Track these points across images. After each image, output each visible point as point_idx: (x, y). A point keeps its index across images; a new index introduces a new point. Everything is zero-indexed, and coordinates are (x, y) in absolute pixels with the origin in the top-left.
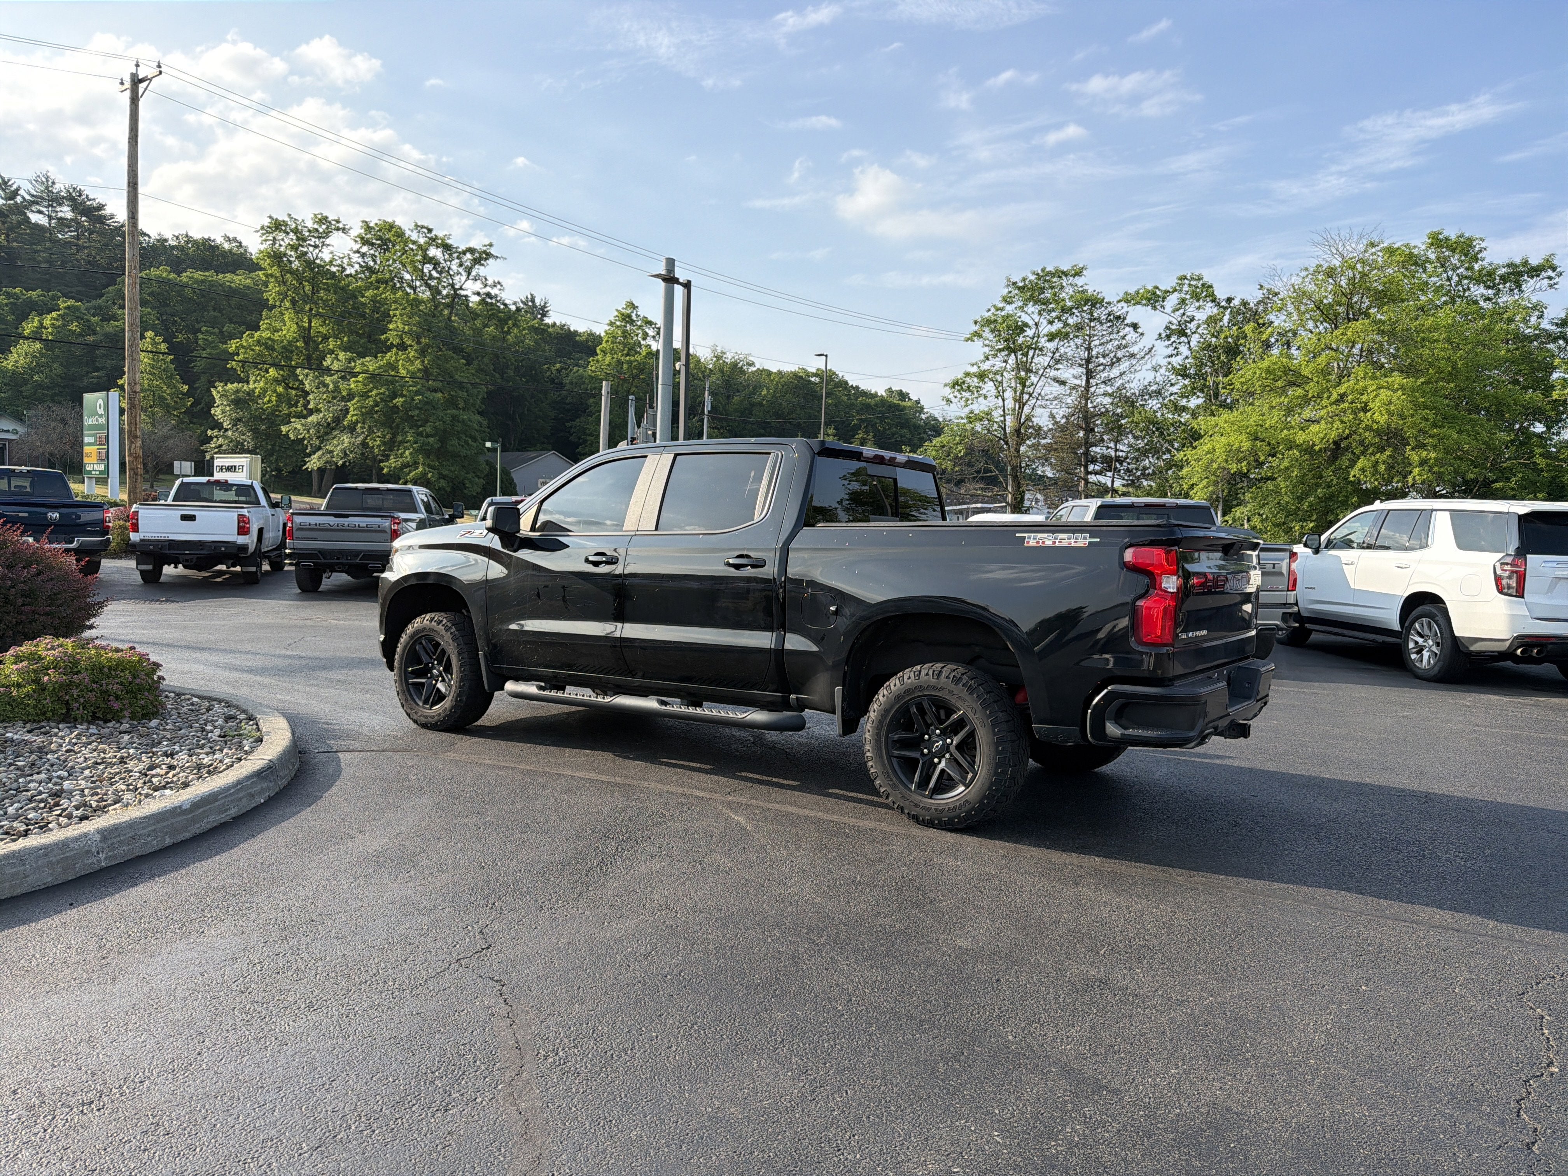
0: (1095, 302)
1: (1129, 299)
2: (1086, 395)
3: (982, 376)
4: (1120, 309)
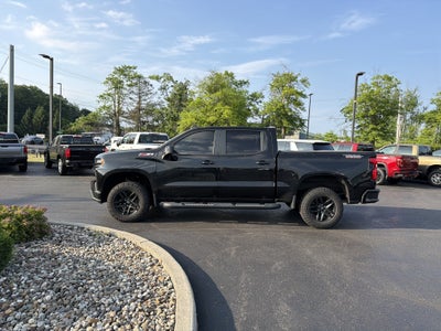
0: (140, 77)
1: (151, 78)
2: (139, 103)
3: (109, 95)
4: (148, 80)
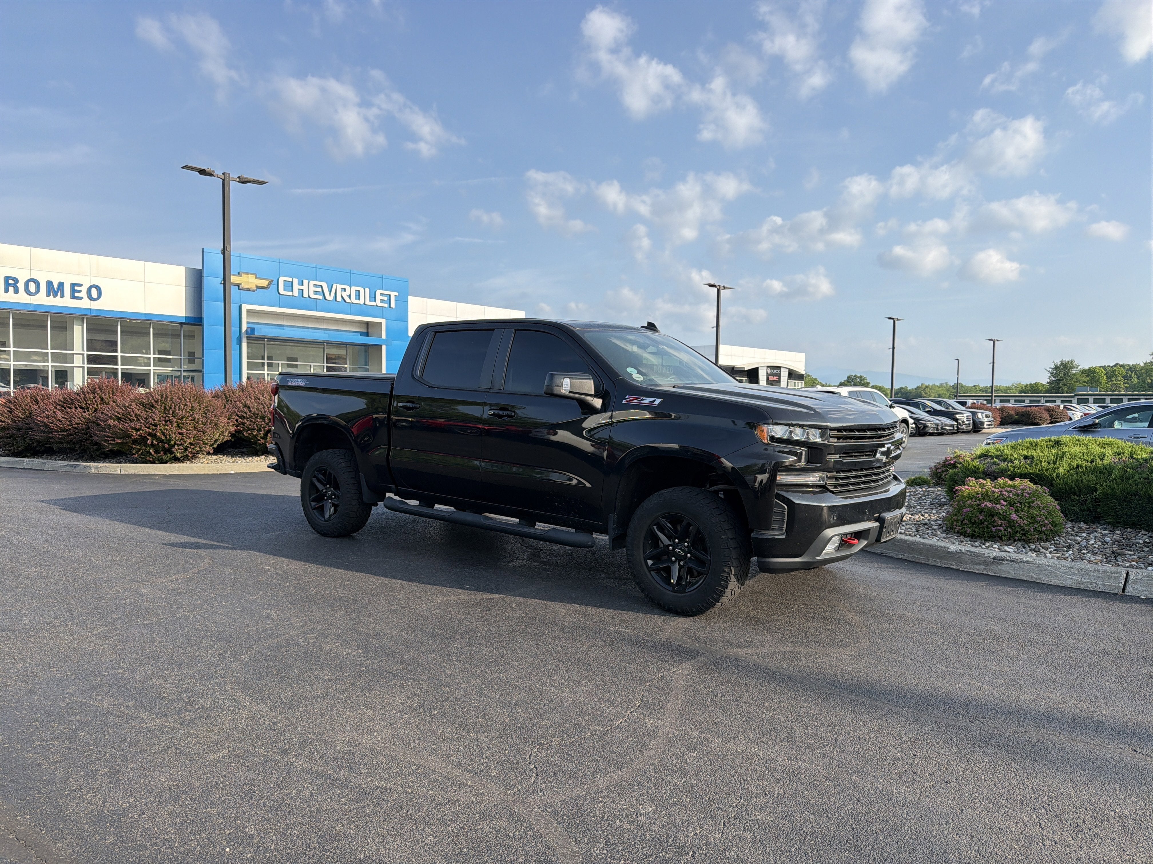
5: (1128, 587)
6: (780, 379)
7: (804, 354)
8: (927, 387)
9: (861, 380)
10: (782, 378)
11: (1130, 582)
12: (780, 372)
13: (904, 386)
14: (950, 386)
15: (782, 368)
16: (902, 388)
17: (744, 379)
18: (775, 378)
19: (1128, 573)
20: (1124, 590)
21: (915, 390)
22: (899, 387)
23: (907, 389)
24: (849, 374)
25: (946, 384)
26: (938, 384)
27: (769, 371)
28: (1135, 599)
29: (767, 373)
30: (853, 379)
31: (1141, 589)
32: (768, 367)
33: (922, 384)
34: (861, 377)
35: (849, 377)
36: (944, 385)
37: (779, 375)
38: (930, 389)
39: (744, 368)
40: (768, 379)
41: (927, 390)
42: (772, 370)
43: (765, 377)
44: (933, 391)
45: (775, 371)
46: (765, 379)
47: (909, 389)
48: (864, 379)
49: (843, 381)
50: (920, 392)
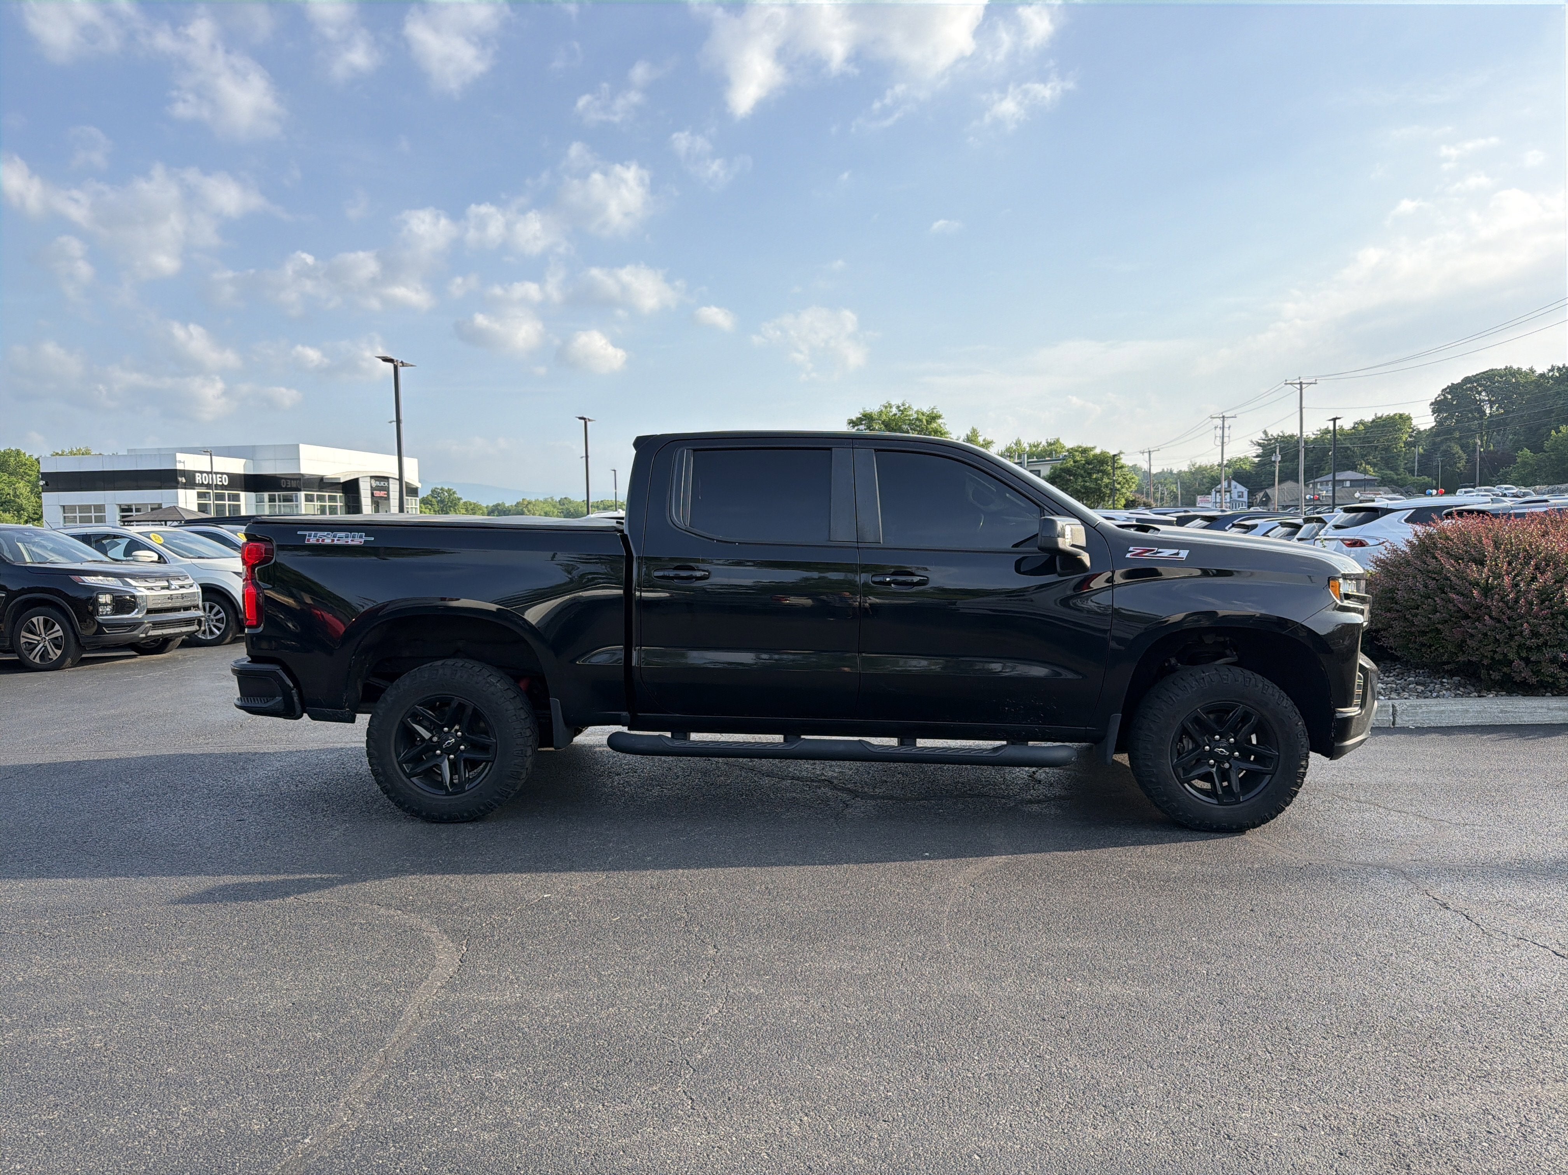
5: (1397, 719)
6: (388, 494)
7: (416, 460)
8: (529, 503)
9: (450, 495)
10: (391, 493)
11: (1398, 714)
12: (388, 484)
13: (500, 502)
14: (556, 502)
15: (390, 480)
16: (498, 505)
17: (338, 495)
18: (382, 494)
19: (1393, 706)
20: (1394, 724)
21: (514, 508)
22: (495, 503)
23: (504, 506)
24: (433, 487)
25: (551, 498)
26: (541, 499)
27: (374, 483)
28: (1404, 730)
29: (371, 487)
30: (439, 493)
31: (1408, 719)
32: (372, 477)
33: (523, 499)
34: (449, 490)
35: (433, 491)
36: (550, 500)
37: (387, 489)
38: (534, 505)
39: (339, 478)
40: (372, 494)
41: (530, 507)
42: (378, 483)
43: (369, 492)
44: (537, 508)
45: (382, 484)
46: (370, 495)
47: (507, 505)
48: (454, 493)
49: (425, 496)
50: (522, 510)
